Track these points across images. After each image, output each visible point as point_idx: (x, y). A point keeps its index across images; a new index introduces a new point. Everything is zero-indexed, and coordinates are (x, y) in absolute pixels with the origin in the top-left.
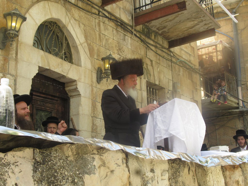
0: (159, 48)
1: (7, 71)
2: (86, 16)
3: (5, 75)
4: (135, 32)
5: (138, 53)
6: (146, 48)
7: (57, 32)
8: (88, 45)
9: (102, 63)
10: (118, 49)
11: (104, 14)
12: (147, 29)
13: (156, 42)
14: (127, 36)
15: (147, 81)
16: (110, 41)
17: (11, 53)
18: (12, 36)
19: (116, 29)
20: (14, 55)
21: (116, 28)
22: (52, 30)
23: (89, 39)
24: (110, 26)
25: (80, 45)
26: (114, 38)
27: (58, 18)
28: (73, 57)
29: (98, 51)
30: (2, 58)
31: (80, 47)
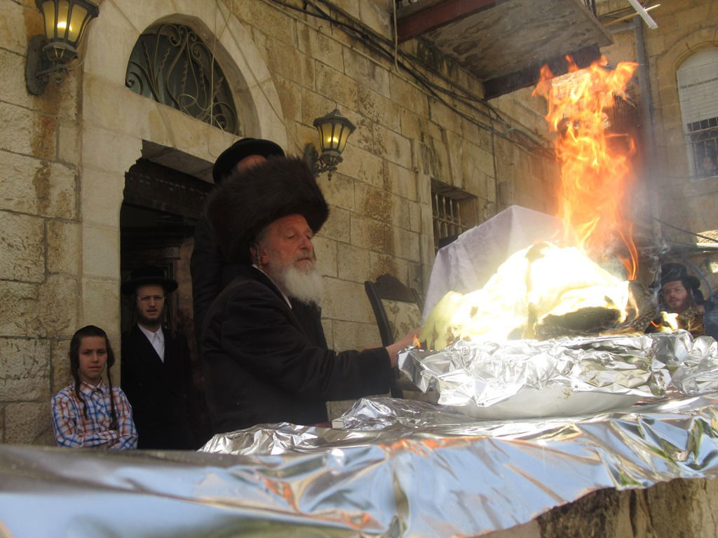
0: (461, 99)
1: (55, 154)
2: (271, 13)
3: (49, 163)
4: (400, 59)
5: (409, 110)
6: (429, 98)
7: (195, 54)
8: (277, 88)
9: (315, 132)
10: (356, 98)
11: (318, 9)
12: (431, 50)
13: (453, 85)
14: (381, 67)
15: (432, 179)
16: (337, 78)
17: (63, 104)
18: (59, 56)
19: (351, 49)
20: (73, 112)
21: (350, 46)
22: (179, 47)
23: (281, 72)
24: (335, 41)
25: (255, 86)
26: (346, 72)
27: (194, 15)
28: (240, 117)
29: (306, 102)
30: (37, 120)
31: (254, 93)
